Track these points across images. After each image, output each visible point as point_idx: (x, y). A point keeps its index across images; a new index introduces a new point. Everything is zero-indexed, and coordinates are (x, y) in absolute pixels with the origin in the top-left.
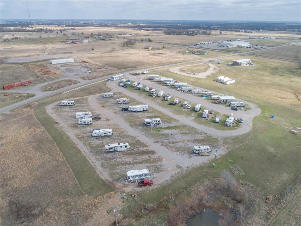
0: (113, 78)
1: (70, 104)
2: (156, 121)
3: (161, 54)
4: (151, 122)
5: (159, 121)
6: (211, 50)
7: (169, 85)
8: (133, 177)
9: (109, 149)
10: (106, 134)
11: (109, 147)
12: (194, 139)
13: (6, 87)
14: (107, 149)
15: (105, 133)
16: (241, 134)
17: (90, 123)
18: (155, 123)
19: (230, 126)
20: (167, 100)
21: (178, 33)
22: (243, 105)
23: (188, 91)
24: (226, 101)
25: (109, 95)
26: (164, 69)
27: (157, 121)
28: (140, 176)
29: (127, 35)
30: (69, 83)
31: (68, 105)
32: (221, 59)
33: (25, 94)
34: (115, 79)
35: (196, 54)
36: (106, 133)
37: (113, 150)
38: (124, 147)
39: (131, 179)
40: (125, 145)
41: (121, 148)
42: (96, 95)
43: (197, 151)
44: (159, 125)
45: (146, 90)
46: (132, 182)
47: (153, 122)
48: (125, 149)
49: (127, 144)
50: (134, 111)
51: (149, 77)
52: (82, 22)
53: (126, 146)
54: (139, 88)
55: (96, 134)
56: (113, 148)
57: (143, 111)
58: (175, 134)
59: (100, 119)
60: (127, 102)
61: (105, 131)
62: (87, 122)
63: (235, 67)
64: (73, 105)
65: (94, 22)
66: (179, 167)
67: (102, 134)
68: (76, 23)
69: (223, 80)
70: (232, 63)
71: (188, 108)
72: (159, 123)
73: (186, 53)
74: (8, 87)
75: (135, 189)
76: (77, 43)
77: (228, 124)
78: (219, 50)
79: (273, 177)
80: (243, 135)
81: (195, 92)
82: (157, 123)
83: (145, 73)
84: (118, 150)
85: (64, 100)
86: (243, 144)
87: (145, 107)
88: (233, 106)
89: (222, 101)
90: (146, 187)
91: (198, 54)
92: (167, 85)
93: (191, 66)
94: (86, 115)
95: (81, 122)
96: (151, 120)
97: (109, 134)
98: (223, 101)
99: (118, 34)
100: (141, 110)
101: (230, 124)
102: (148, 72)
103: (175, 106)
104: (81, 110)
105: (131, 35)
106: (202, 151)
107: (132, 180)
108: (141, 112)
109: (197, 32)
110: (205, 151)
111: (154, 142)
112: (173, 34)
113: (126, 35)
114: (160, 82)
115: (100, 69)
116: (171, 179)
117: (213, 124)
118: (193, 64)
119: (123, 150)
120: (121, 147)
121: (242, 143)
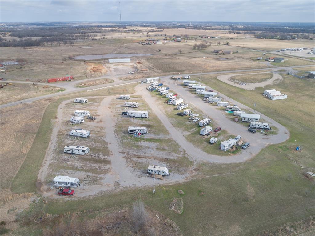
0: (146, 80)
1: (82, 102)
2: (140, 131)
3: (227, 59)
4: (135, 130)
5: (143, 131)
6: (294, 58)
7: (199, 93)
8: (59, 183)
9: (68, 150)
10: (81, 136)
11: (68, 148)
12: (164, 157)
13: (50, 80)
14: (65, 150)
15: (80, 134)
16: (228, 163)
17: (80, 122)
18: (139, 132)
19: (224, 150)
20: (179, 110)
21: (270, 37)
22: (267, 128)
23: (214, 102)
24: (248, 119)
25: (124, 97)
26: (212, 76)
27: (142, 131)
28: (66, 183)
29: (209, 38)
30: (104, 82)
31: (80, 102)
32: (297, 69)
33: (58, 88)
34: (148, 82)
35: (270, 62)
36: (82, 134)
37: (71, 152)
38: (82, 151)
39: (57, 184)
40: (83, 149)
41: (78, 152)
42: (116, 96)
43: (149, 171)
44: (143, 134)
45: (167, 96)
46: (57, 188)
47: (137, 131)
48: (83, 153)
49: (86, 148)
50: (132, 116)
51: (184, 83)
52: (179, 24)
53: (83, 151)
54: (161, 93)
55: (72, 133)
56: (71, 150)
57: (142, 117)
58: (149, 148)
59: (94, 119)
60: (135, 106)
61: (81, 132)
62: (78, 121)
63: (308, 79)
64: (85, 103)
65: (191, 24)
66: (117, 184)
67: (78, 134)
68: (174, 25)
69: (270, 95)
70: (307, 75)
71: (194, 122)
72: (143, 132)
73: (258, 59)
74: (51, 80)
75: (54, 195)
76: (151, 44)
77: (222, 148)
78: (305, 58)
79: (215, 227)
80: (231, 164)
81: (221, 104)
82: (141, 132)
83: (186, 78)
84: (76, 153)
85: (83, 97)
86: (218, 176)
87: (144, 114)
88: (252, 126)
89: (243, 119)
90: (63, 197)
91: (272, 62)
92: (197, 93)
93: (248, 75)
94: (84, 114)
95: (73, 119)
96: (135, 128)
97: (84, 136)
98: (245, 119)
99: (200, 36)
100: (140, 116)
101: (224, 148)
102: (190, 77)
103: (182, 117)
104: (87, 109)
105: (213, 37)
106: (155, 172)
107: (57, 186)
108: (139, 119)
109: (296, 36)
110: (159, 173)
111: (120, 152)
112: (263, 38)
113: (207, 37)
114: (193, 89)
115: (146, 70)
116: (97, 195)
117: (205, 144)
118: (254, 72)
119: (81, 154)
120: (79, 150)
121: (219, 173)
